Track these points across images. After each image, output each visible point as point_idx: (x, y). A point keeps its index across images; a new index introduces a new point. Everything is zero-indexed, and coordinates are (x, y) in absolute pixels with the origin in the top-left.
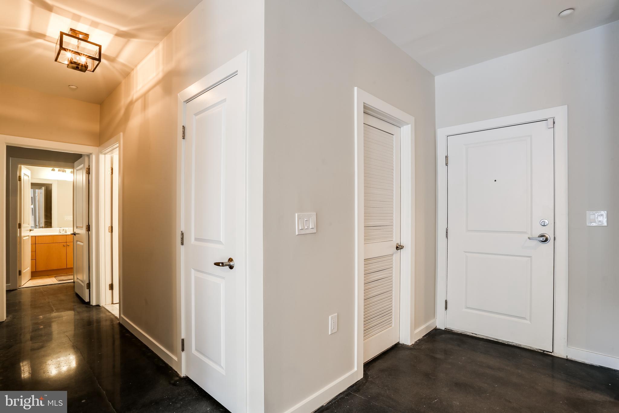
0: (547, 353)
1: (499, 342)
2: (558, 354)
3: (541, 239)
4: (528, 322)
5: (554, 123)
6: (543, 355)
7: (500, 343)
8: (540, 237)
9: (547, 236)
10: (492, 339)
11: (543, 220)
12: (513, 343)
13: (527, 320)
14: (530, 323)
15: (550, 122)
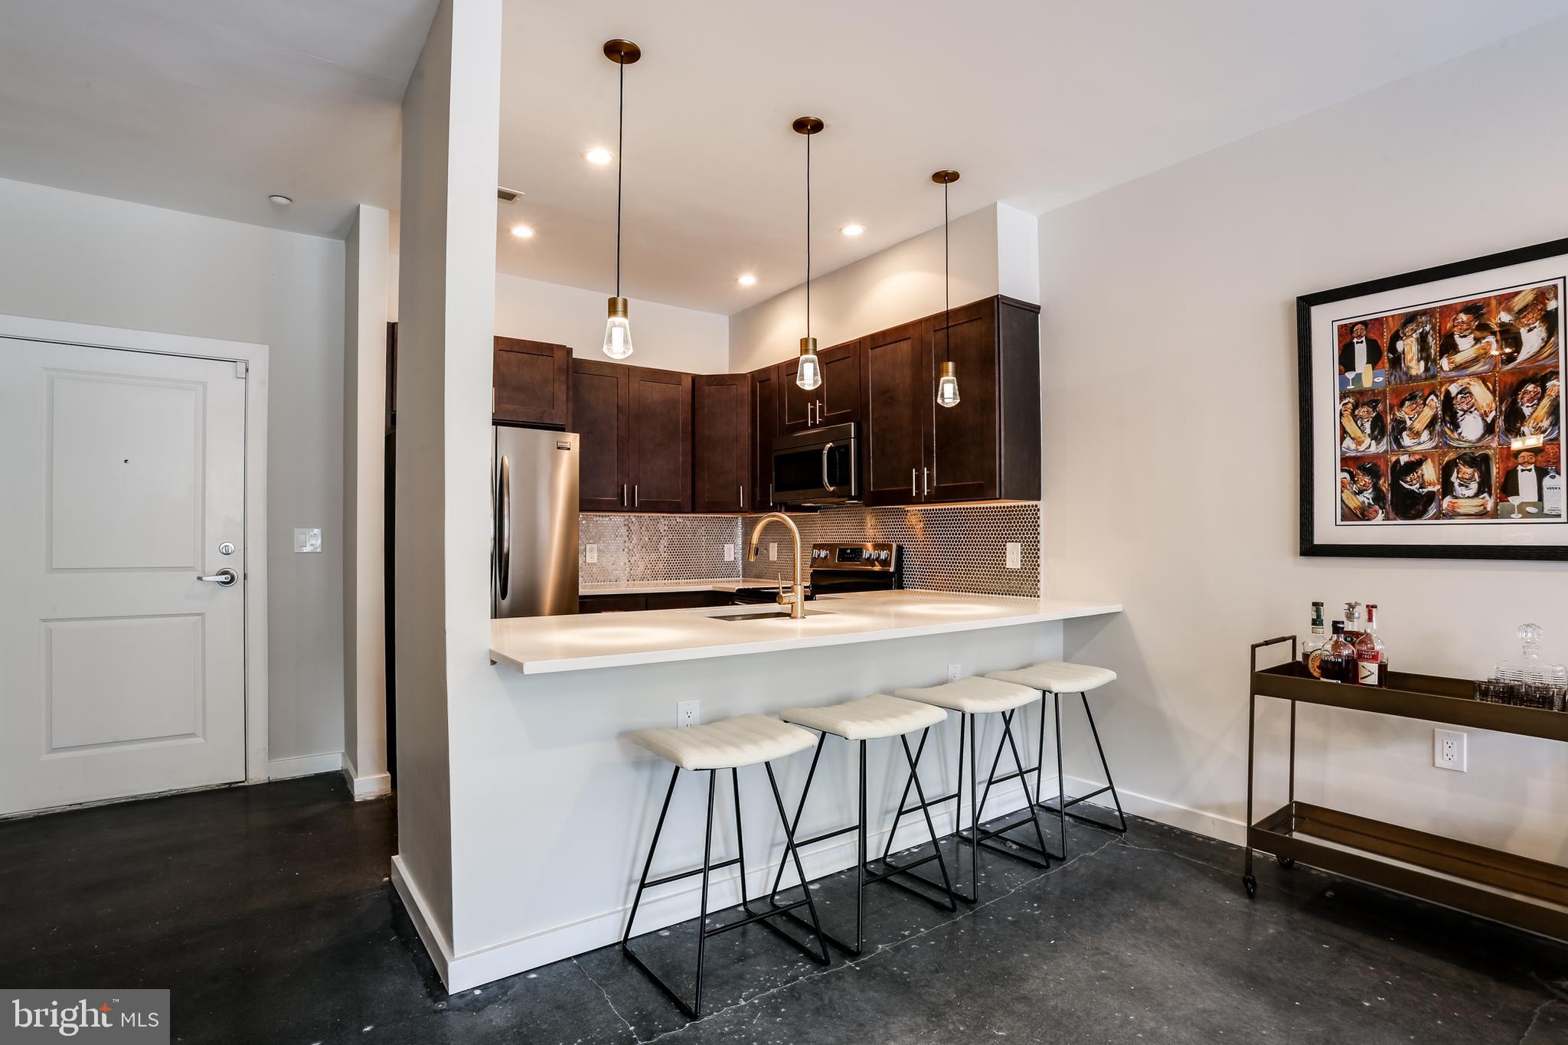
0: (236, 785)
1: (139, 801)
2: (255, 780)
3: (222, 578)
4: (200, 740)
5: (247, 370)
6: (231, 791)
7: (143, 800)
8: (220, 575)
9: (232, 571)
10: (122, 801)
11: (223, 545)
12: (170, 790)
13: (197, 736)
14: (204, 741)
15: (242, 367)
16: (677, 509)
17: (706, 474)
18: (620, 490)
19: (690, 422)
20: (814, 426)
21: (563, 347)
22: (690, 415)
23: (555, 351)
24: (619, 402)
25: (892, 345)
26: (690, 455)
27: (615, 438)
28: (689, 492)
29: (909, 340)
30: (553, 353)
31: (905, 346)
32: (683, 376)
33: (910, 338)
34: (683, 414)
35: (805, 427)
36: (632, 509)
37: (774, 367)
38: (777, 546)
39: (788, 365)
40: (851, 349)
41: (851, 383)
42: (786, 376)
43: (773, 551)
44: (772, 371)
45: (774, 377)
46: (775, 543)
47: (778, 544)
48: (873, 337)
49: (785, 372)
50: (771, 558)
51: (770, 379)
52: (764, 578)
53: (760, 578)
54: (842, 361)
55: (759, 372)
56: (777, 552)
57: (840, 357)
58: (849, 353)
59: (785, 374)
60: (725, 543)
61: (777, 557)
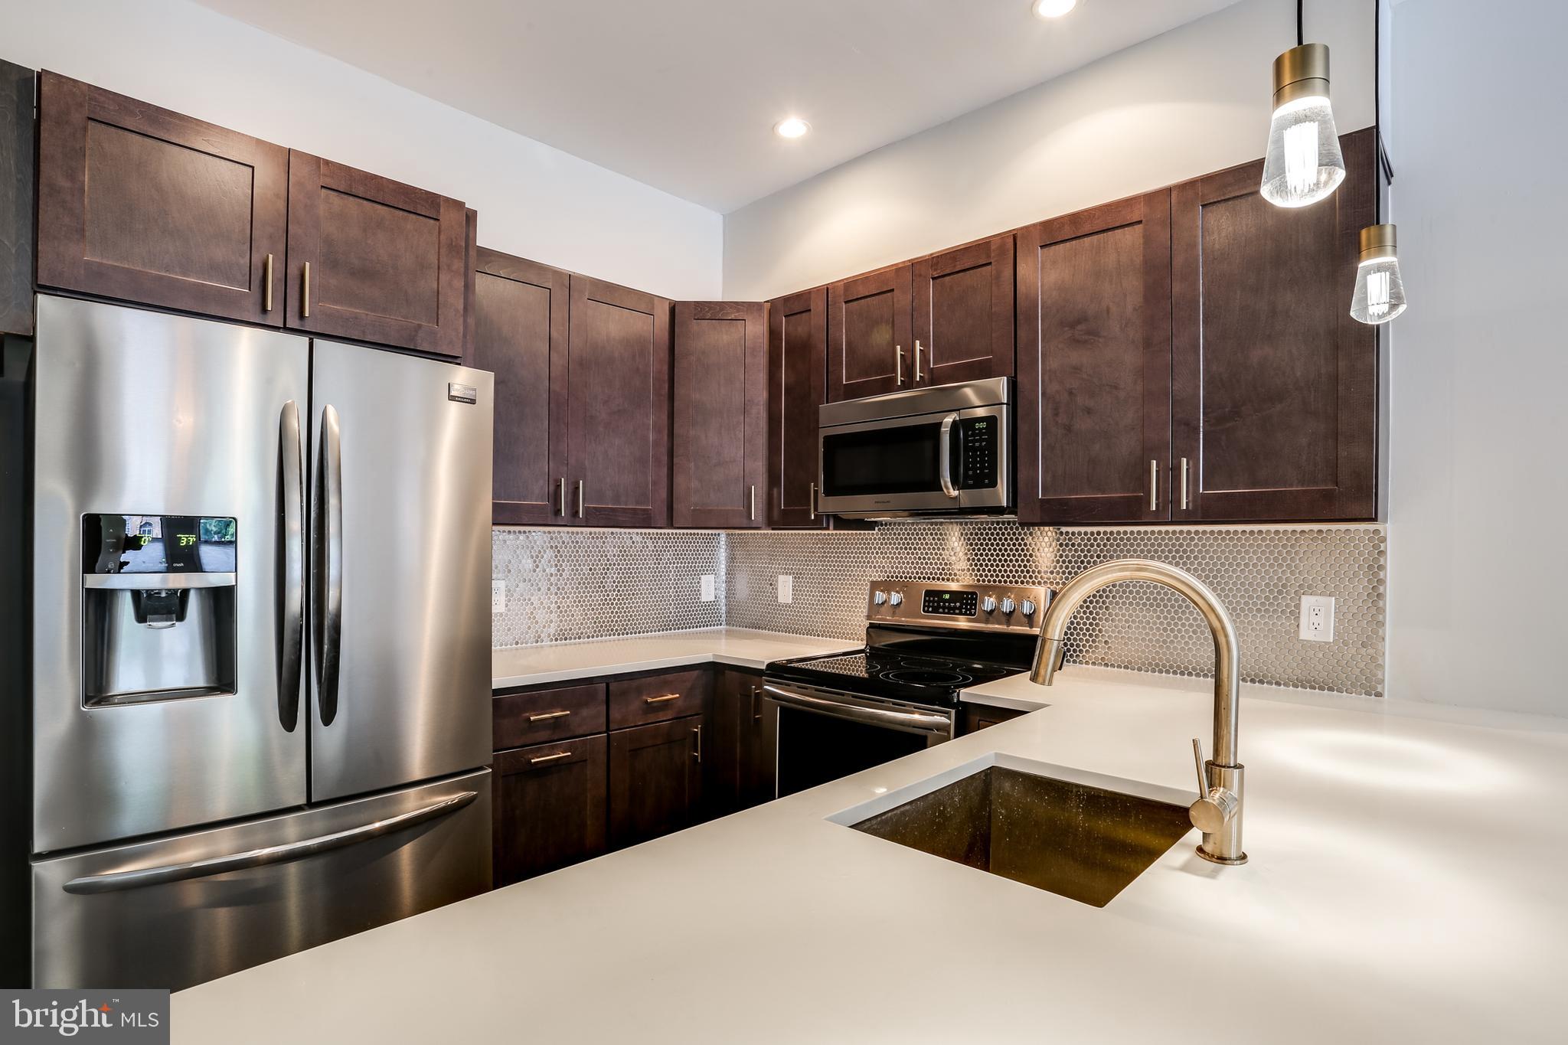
16: (642, 520)
17: (692, 465)
18: (552, 488)
19: (666, 377)
20: (906, 386)
21: (459, 205)
22: (665, 368)
23: (442, 210)
24: (554, 334)
25: (1095, 237)
26: (666, 432)
27: (546, 396)
28: (663, 494)
29: (1137, 227)
30: (438, 212)
31: (1129, 239)
32: (656, 300)
33: (1140, 222)
34: (655, 364)
35: (888, 386)
36: (574, 520)
37: (818, 290)
38: (793, 582)
39: (850, 284)
40: (994, 250)
41: (993, 310)
42: (846, 302)
43: (785, 589)
44: (813, 296)
45: (818, 306)
46: (788, 576)
47: (795, 578)
48: (1047, 226)
49: (843, 297)
50: (781, 600)
51: (810, 310)
52: (765, 629)
53: (759, 628)
54: (971, 271)
55: (787, 299)
56: (793, 590)
57: (967, 266)
58: (989, 257)
59: (842, 300)
60: (702, 574)
61: (793, 599)
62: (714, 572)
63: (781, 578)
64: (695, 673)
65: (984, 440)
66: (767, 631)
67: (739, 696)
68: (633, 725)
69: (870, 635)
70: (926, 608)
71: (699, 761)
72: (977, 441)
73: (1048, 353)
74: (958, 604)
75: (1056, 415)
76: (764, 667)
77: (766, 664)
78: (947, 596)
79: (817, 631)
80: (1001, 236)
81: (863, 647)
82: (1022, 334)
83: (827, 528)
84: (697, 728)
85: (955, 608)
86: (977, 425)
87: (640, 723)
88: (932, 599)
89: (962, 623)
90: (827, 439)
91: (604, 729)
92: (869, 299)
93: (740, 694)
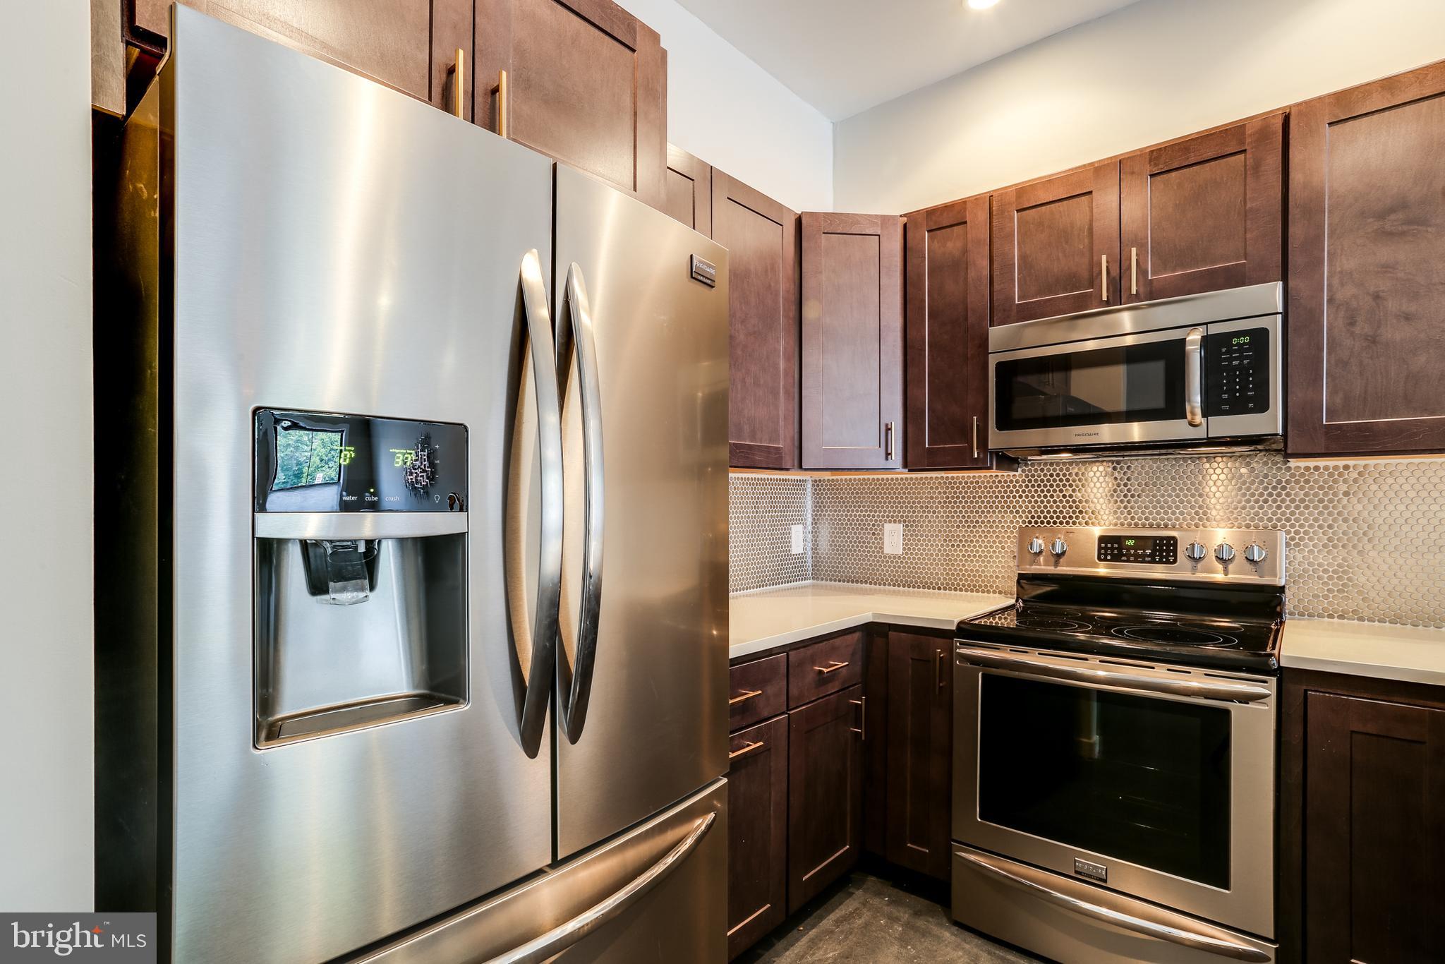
16: (774, 460)
20: (1112, 301)
28: (794, 431)
37: (977, 199)
38: (904, 530)
39: (1022, 190)
40: (1250, 135)
41: (1249, 205)
42: (1018, 211)
43: (893, 539)
44: (969, 205)
45: (979, 218)
46: (897, 524)
47: (907, 526)
48: (1341, 97)
49: (1014, 205)
50: (888, 550)
51: (965, 223)
52: (866, 582)
53: (857, 582)
54: (1213, 163)
55: (931, 212)
56: (904, 540)
57: (1206, 157)
58: (1242, 142)
59: (1014, 207)
60: (792, 524)
61: (904, 549)
62: (801, 521)
63: (888, 527)
64: (857, 635)
65: (1247, 357)
66: (868, 585)
67: (910, 660)
68: (808, 701)
69: (1022, 587)
70: (1102, 557)
71: (863, 738)
72: (1236, 358)
73: (1339, 251)
74: (1148, 552)
75: (1352, 323)
76: (954, 628)
77: (956, 624)
78: (1131, 543)
79: (937, 584)
80: (1266, 118)
81: (1013, 601)
82: (1296, 231)
83: (990, 468)
84: (861, 700)
85: (1144, 556)
86: (1235, 341)
87: (813, 699)
88: (1109, 545)
89: (1158, 572)
90: (1000, 366)
91: (785, 709)
92: (1052, 205)
93: (912, 659)
